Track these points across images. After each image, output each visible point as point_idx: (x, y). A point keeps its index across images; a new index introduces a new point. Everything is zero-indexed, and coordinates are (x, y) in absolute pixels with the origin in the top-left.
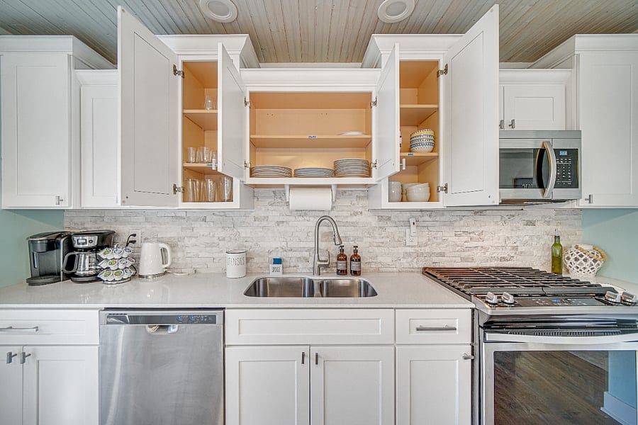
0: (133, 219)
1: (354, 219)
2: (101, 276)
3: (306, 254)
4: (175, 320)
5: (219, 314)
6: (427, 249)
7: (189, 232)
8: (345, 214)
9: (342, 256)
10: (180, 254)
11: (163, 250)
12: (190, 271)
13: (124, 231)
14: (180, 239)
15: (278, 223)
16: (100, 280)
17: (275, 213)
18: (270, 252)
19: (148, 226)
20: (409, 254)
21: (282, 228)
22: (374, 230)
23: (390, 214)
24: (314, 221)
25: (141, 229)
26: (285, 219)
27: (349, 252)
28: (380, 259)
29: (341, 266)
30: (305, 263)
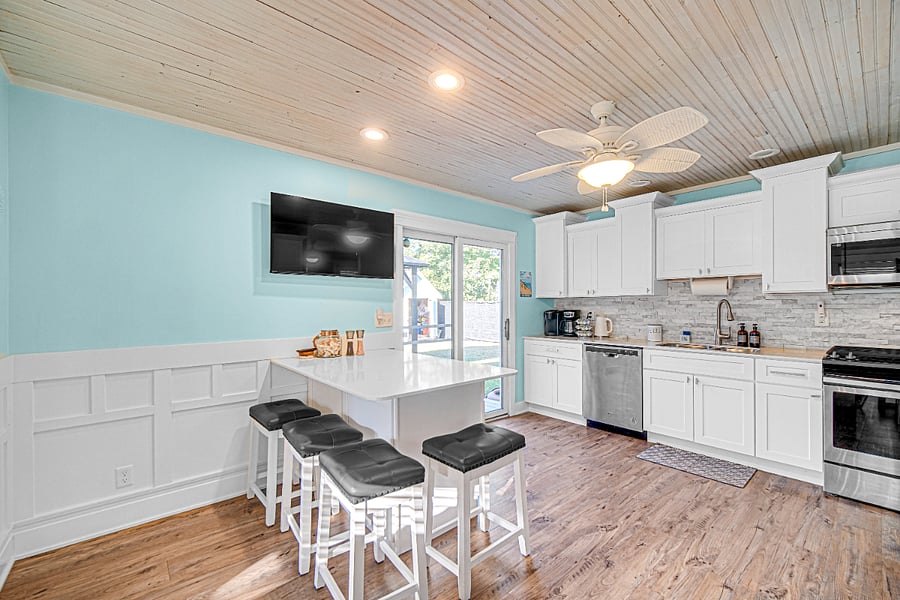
0: (590, 303)
1: (757, 302)
2: (578, 333)
3: (712, 330)
4: (617, 352)
5: (639, 351)
6: (842, 331)
7: (623, 312)
8: (747, 298)
9: (743, 331)
10: (617, 326)
11: (608, 322)
12: (625, 337)
13: (585, 310)
14: (619, 316)
15: (687, 306)
16: (576, 336)
17: (685, 299)
18: (680, 327)
19: (599, 307)
20: (820, 334)
21: (690, 310)
22: (778, 312)
23: (798, 298)
24: (717, 303)
25: (595, 310)
26: (692, 302)
27: (749, 329)
28: (785, 337)
29: (742, 340)
30: (710, 337)
